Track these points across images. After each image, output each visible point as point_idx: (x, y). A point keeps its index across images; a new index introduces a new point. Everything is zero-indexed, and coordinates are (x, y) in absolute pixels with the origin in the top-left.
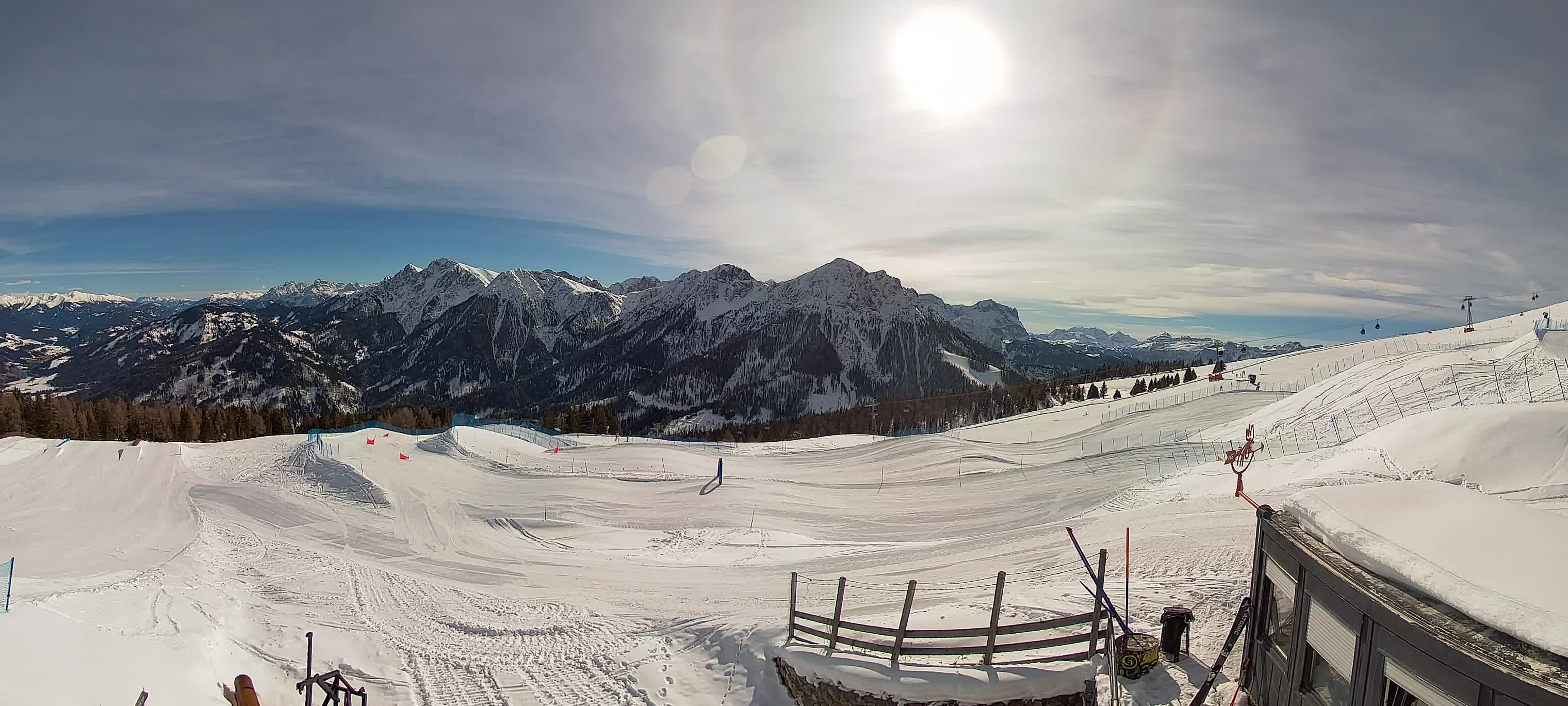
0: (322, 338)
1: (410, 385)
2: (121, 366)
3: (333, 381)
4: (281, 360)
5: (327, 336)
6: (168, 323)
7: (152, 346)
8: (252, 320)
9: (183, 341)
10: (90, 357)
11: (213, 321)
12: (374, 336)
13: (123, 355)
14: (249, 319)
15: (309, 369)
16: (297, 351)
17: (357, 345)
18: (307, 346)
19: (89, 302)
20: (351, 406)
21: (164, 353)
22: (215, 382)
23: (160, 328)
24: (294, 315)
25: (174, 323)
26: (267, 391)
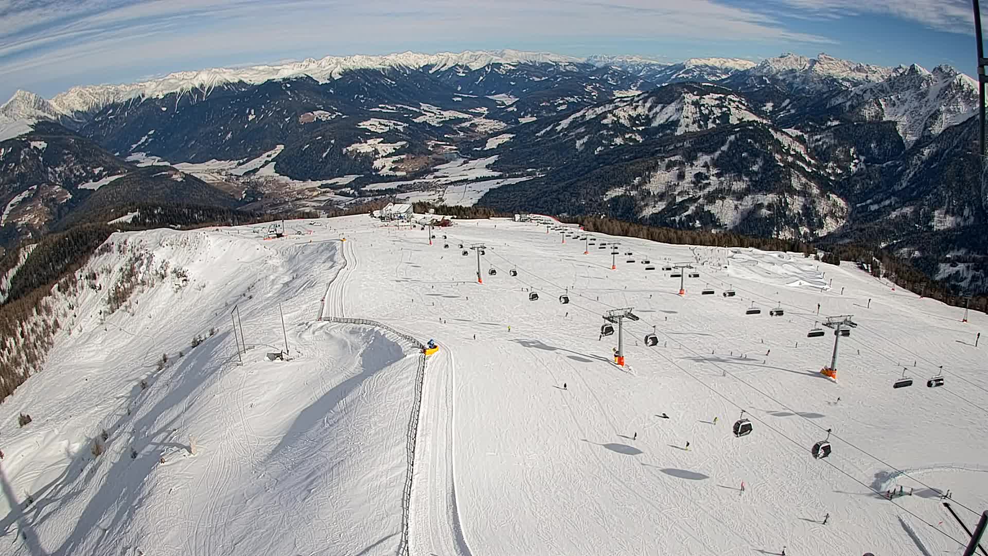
0: (817, 140)
1: (897, 208)
2: (579, 151)
3: (823, 194)
4: (769, 162)
5: (823, 140)
6: (638, 102)
7: (618, 128)
8: (740, 106)
9: (655, 124)
10: (538, 137)
11: (694, 103)
12: (872, 145)
13: (583, 137)
14: (737, 103)
15: (798, 176)
16: (788, 153)
17: (853, 154)
18: (800, 149)
19: (525, 64)
20: (838, 222)
21: (633, 137)
22: (697, 180)
23: (628, 107)
24: (789, 104)
25: (645, 102)
26: (753, 196)
